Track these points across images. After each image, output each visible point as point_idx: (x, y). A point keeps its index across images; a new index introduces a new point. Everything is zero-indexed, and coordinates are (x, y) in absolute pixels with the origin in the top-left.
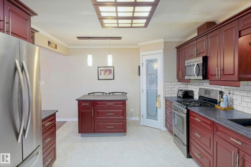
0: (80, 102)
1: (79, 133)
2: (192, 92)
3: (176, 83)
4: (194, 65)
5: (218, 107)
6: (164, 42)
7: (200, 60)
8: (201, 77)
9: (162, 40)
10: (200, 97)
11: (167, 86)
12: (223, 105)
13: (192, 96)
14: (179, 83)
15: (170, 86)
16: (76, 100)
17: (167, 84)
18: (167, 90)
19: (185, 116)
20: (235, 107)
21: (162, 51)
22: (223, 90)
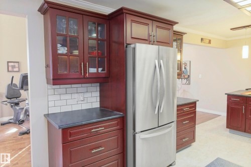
0: (230, 97)
1: (227, 128)
16: (226, 94)
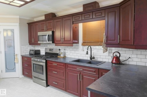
2: (39, 51)
3: (28, 46)
4: (46, 35)
5: (60, 57)
6: (20, 18)
7: (50, 33)
8: (51, 42)
9: (18, 17)
10: (46, 53)
11: (22, 48)
12: (62, 56)
13: (39, 53)
14: (30, 46)
15: (24, 48)
17: (22, 46)
18: (23, 50)
19: (44, 64)
20: (67, 56)
21: (18, 24)
22: (60, 48)
